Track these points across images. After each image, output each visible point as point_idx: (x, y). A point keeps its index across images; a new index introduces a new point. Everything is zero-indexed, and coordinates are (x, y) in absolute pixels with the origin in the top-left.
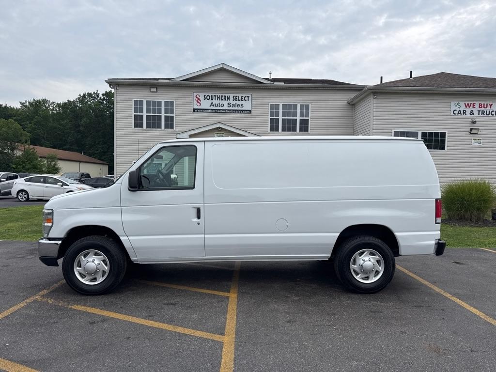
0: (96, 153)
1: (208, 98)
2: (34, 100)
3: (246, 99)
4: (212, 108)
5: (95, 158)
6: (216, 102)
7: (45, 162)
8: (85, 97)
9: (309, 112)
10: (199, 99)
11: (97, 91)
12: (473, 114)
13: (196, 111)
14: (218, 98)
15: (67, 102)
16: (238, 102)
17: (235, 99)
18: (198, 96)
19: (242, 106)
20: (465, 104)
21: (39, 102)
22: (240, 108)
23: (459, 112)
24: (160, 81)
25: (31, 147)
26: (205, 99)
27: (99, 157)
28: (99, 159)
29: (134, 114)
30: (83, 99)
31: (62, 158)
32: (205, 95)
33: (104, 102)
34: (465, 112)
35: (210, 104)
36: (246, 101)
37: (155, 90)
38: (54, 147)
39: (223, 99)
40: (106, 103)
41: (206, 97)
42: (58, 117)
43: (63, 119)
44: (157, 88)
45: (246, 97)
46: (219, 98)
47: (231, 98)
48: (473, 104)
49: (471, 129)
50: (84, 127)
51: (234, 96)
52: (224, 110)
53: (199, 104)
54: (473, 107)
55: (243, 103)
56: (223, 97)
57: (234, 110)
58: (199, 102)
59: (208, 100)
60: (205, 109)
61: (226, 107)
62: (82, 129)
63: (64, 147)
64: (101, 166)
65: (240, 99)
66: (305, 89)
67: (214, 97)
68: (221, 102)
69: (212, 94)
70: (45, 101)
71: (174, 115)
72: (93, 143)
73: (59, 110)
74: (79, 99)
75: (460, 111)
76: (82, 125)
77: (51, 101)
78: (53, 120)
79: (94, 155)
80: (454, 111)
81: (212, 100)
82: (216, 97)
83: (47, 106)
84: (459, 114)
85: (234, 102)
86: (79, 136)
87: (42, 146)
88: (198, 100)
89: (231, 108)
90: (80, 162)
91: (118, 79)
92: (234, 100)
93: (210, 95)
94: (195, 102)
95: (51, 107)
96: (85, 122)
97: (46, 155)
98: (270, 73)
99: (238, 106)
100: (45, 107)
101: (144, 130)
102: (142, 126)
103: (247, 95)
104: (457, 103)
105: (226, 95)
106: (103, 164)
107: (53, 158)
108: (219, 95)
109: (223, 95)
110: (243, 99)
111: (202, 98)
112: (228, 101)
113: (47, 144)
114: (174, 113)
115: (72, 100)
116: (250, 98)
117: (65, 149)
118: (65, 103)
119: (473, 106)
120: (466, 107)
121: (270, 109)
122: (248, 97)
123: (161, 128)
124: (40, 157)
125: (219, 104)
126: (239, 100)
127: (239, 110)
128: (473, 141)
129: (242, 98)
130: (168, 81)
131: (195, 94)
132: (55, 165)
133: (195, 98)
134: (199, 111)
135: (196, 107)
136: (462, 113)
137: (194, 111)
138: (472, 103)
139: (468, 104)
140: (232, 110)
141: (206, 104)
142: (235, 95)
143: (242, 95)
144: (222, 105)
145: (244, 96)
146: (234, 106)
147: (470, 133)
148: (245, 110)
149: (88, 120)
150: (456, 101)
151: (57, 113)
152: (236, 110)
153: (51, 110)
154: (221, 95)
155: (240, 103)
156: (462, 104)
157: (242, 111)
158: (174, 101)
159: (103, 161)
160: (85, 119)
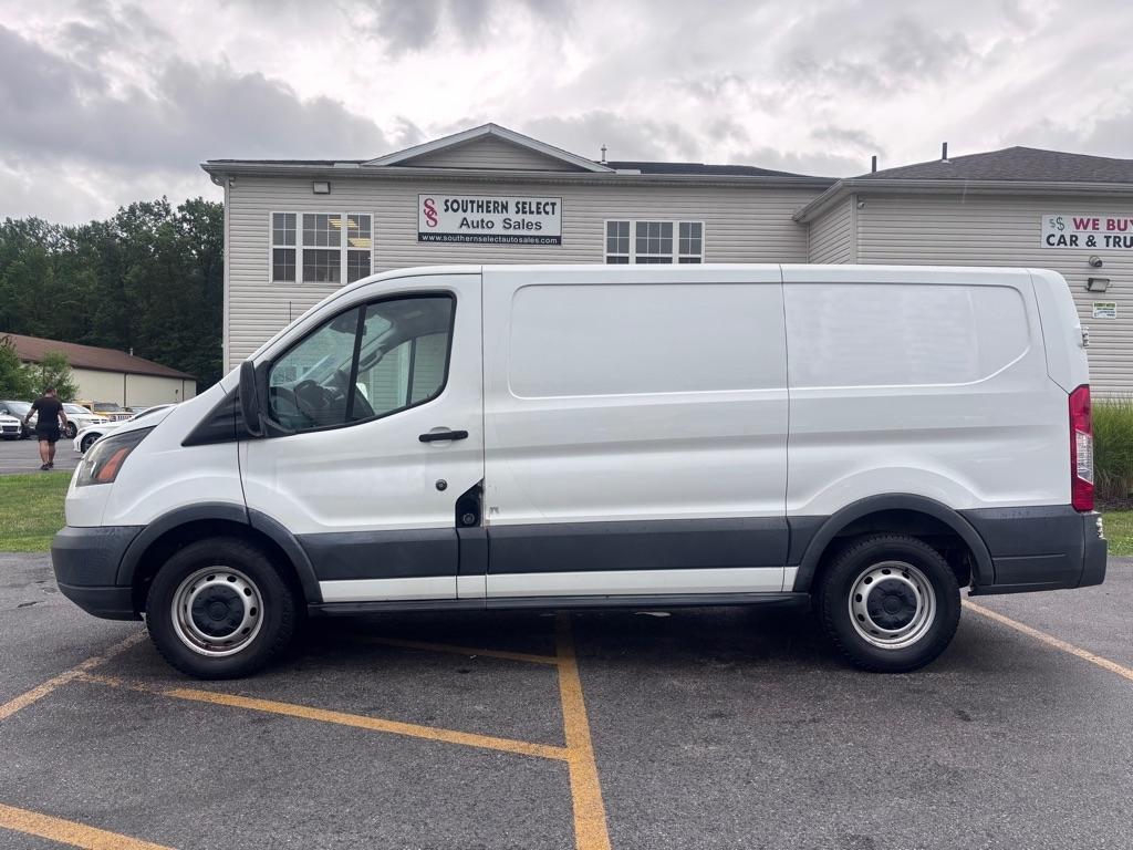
0: (164, 352)
1: (455, 206)
2: (9, 220)
3: (549, 208)
4: (464, 230)
5: (162, 363)
6: (473, 216)
7: (37, 374)
8: (134, 214)
9: (700, 241)
10: (432, 209)
11: (164, 197)
12: (1094, 244)
13: (425, 238)
14: (479, 206)
15: (90, 225)
16: (528, 218)
17: (521, 208)
18: (429, 203)
19: (539, 226)
20: (1075, 220)
21: (22, 225)
22: (533, 232)
23: (1062, 240)
24: (336, 166)
25: (2, 335)
26: (447, 210)
27: (171, 361)
28: (172, 366)
29: (272, 247)
30: (129, 218)
31: (79, 361)
32: (447, 201)
33: (184, 225)
34: (1074, 240)
35: (460, 221)
36: (547, 213)
37: (324, 188)
38: (59, 337)
39: (492, 208)
41: (449, 204)
42: (68, 263)
43: (79, 267)
44: (329, 184)
45: (547, 204)
46: (482, 206)
47: (512, 208)
48: (1094, 220)
49: (1091, 281)
50: (135, 288)
51: (518, 203)
52: (494, 236)
53: (432, 223)
54: (1094, 228)
55: (541, 218)
56: (492, 205)
57: (518, 237)
58: (433, 216)
59: (455, 211)
60: (447, 235)
61: (498, 230)
62: (129, 292)
63: (84, 338)
64: (178, 385)
65: (534, 208)
66: (691, 187)
67: (470, 205)
68: (487, 217)
69: (465, 198)
70: (34, 223)
71: (371, 249)
72: (158, 329)
73: (71, 245)
74: (119, 218)
75: (1062, 236)
76: (130, 283)
77: (52, 223)
78: (56, 272)
79: (159, 357)
80: (1049, 237)
81: (465, 211)
82: (475, 205)
83: (40, 235)
84: (1062, 246)
85: (520, 217)
86: (123, 310)
87: (27, 333)
88: (431, 213)
89: (511, 232)
90: (126, 373)
91: (232, 161)
92: (517, 212)
93: (459, 200)
94: (423, 218)
95: (49, 239)
96: (136, 276)
97: (40, 356)
98: (604, 150)
99: (529, 226)
100: (37, 238)
101: (297, 286)
102: (291, 277)
103: (550, 200)
104: (1055, 217)
105: (500, 200)
106: (184, 379)
107: (56, 364)
108: (481, 199)
109: (492, 199)
110: (542, 210)
111: (439, 206)
112: (505, 215)
113: (42, 329)
114: (372, 244)
115: (102, 221)
116: (557, 208)
117: (87, 343)
118: (86, 228)
119: (1094, 224)
120: (1078, 227)
121: (606, 233)
122: (553, 204)
123: (338, 280)
124: (26, 362)
125: (482, 221)
126: (531, 212)
127: (532, 237)
128: (1095, 308)
129: (538, 208)
130: (357, 166)
131: (422, 199)
132: (60, 382)
133: (422, 207)
134: (432, 238)
135: (424, 229)
136: (1068, 242)
137: (420, 239)
138: (1092, 218)
139: (1082, 221)
140: (514, 236)
141: (449, 223)
142: (521, 200)
143: (538, 200)
144: (490, 225)
145: (543, 201)
146: (518, 225)
147: (1088, 290)
148: (546, 237)
149: (144, 271)
150: (1055, 212)
151: (65, 253)
152: (523, 237)
153: (52, 245)
154: (485, 199)
155: (533, 218)
156: (1068, 220)
157: (540, 237)
158: (372, 215)
159: (184, 371)
160: (136, 269)
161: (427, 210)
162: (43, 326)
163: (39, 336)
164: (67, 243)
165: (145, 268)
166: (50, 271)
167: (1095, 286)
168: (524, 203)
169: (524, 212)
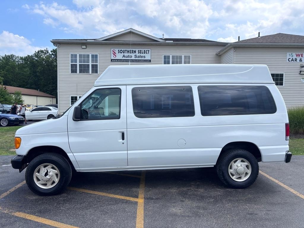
0: (47, 90)
1: (121, 51)
2: (6, 55)
3: (147, 52)
4: (124, 58)
5: (47, 93)
6: (126, 54)
7: (13, 97)
8: (39, 53)
9: (190, 61)
10: (115, 52)
12: (301, 61)
13: (113, 61)
14: (128, 52)
15: (27, 56)
16: (142, 55)
17: (140, 52)
18: (114, 51)
19: (145, 57)
20: (296, 54)
21: (9, 56)
22: (143, 59)
23: (292, 60)
24: (88, 41)
25: (4, 86)
26: (119, 53)
27: (50, 93)
29: (70, 63)
31: (25, 93)
32: (119, 50)
33: (52, 56)
34: (296, 60)
35: (123, 56)
36: (147, 53)
37: (85, 47)
38: (19, 86)
39: (131, 52)
40: (54, 57)
41: (119, 51)
42: (21, 67)
43: (25, 68)
44: (86, 46)
45: (147, 51)
46: (129, 52)
47: (137, 52)
48: (302, 54)
49: (301, 71)
50: (40, 73)
51: (139, 51)
52: (132, 60)
53: (115, 56)
54: (302, 56)
55: (145, 55)
56: (131, 51)
57: (139, 60)
58: (115, 54)
59: (121, 53)
60: (119, 60)
61: (133, 58)
62: (38, 74)
64: (51, 99)
65: (143, 52)
66: (187, 45)
67: (125, 51)
68: (130, 54)
69: (124, 49)
70: (12, 56)
71: (98, 64)
72: (46, 84)
74: (35, 54)
75: (293, 59)
76: (38, 71)
77: (17, 56)
78: (18, 69)
79: (46, 92)
80: (289, 59)
81: (124, 53)
82: (127, 51)
84: (292, 61)
85: (139, 55)
86: (37, 79)
87: (11, 86)
88: (114, 54)
89: (137, 59)
90: (37, 96)
92: (138, 53)
93: (122, 50)
94: (112, 55)
95: (16, 60)
96: (40, 70)
97: (14, 92)
98: (163, 35)
99: (142, 57)
100: (13, 60)
101: (78, 74)
102: (76, 72)
103: (148, 50)
104: (290, 53)
105: (133, 50)
106: (53, 97)
107: (18, 94)
108: (128, 49)
109: (132, 50)
110: (145, 52)
111: (117, 52)
112: (135, 54)
114: (98, 62)
115: (30, 55)
116: (150, 52)
118: (26, 57)
119: (302, 55)
120: (297, 56)
121: (163, 59)
122: (149, 51)
123: (89, 73)
124: (10, 93)
125: (129, 56)
126: (142, 53)
127: (143, 60)
128: (302, 79)
129: (144, 52)
130: (94, 41)
131: (112, 49)
132: (20, 98)
133: (112, 52)
134: (115, 61)
135: (113, 58)
136: (294, 60)
137: (112, 61)
138: (301, 53)
139: (298, 54)
141: (119, 56)
142: (140, 50)
143: (144, 50)
144: (131, 57)
145: (146, 50)
146: (139, 57)
147: (300, 74)
148: (146, 60)
149: (42, 69)
150: (290, 52)
151: (21, 64)
152: (140, 60)
153: (17, 62)
154: (129, 49)
155: (143, 55)
156: (294, 54)
157: (145, 60)
158: (98, 54)
159: (53, 95)
160: (40, 68)
161: (113, 53)
162: (16, 83)
163: (14, 86)
164: (21, 61)
165: (42, 67)
166: (17, 69)
167: (302, 73)
168: (140, 51)
169: (140, 53)
